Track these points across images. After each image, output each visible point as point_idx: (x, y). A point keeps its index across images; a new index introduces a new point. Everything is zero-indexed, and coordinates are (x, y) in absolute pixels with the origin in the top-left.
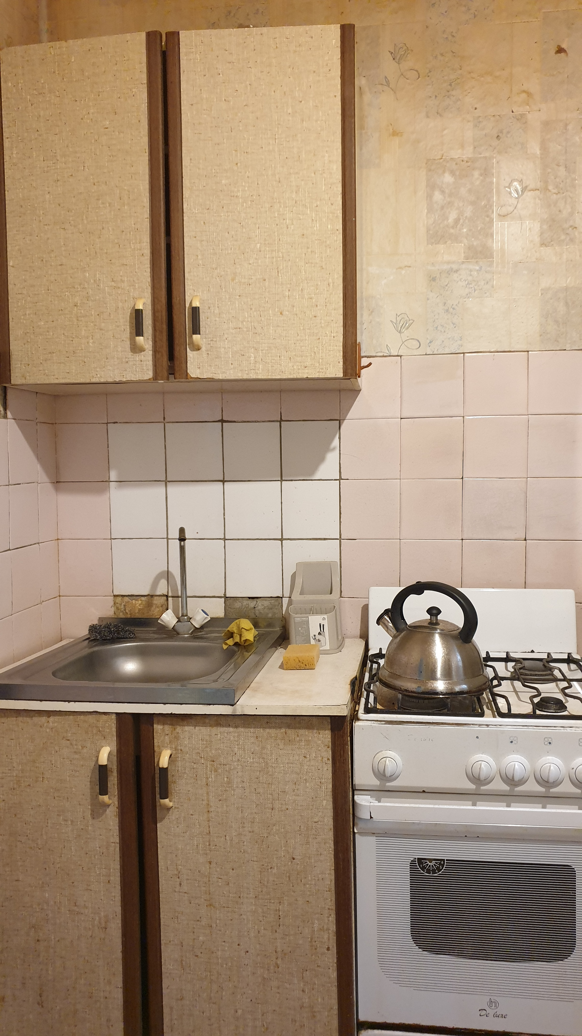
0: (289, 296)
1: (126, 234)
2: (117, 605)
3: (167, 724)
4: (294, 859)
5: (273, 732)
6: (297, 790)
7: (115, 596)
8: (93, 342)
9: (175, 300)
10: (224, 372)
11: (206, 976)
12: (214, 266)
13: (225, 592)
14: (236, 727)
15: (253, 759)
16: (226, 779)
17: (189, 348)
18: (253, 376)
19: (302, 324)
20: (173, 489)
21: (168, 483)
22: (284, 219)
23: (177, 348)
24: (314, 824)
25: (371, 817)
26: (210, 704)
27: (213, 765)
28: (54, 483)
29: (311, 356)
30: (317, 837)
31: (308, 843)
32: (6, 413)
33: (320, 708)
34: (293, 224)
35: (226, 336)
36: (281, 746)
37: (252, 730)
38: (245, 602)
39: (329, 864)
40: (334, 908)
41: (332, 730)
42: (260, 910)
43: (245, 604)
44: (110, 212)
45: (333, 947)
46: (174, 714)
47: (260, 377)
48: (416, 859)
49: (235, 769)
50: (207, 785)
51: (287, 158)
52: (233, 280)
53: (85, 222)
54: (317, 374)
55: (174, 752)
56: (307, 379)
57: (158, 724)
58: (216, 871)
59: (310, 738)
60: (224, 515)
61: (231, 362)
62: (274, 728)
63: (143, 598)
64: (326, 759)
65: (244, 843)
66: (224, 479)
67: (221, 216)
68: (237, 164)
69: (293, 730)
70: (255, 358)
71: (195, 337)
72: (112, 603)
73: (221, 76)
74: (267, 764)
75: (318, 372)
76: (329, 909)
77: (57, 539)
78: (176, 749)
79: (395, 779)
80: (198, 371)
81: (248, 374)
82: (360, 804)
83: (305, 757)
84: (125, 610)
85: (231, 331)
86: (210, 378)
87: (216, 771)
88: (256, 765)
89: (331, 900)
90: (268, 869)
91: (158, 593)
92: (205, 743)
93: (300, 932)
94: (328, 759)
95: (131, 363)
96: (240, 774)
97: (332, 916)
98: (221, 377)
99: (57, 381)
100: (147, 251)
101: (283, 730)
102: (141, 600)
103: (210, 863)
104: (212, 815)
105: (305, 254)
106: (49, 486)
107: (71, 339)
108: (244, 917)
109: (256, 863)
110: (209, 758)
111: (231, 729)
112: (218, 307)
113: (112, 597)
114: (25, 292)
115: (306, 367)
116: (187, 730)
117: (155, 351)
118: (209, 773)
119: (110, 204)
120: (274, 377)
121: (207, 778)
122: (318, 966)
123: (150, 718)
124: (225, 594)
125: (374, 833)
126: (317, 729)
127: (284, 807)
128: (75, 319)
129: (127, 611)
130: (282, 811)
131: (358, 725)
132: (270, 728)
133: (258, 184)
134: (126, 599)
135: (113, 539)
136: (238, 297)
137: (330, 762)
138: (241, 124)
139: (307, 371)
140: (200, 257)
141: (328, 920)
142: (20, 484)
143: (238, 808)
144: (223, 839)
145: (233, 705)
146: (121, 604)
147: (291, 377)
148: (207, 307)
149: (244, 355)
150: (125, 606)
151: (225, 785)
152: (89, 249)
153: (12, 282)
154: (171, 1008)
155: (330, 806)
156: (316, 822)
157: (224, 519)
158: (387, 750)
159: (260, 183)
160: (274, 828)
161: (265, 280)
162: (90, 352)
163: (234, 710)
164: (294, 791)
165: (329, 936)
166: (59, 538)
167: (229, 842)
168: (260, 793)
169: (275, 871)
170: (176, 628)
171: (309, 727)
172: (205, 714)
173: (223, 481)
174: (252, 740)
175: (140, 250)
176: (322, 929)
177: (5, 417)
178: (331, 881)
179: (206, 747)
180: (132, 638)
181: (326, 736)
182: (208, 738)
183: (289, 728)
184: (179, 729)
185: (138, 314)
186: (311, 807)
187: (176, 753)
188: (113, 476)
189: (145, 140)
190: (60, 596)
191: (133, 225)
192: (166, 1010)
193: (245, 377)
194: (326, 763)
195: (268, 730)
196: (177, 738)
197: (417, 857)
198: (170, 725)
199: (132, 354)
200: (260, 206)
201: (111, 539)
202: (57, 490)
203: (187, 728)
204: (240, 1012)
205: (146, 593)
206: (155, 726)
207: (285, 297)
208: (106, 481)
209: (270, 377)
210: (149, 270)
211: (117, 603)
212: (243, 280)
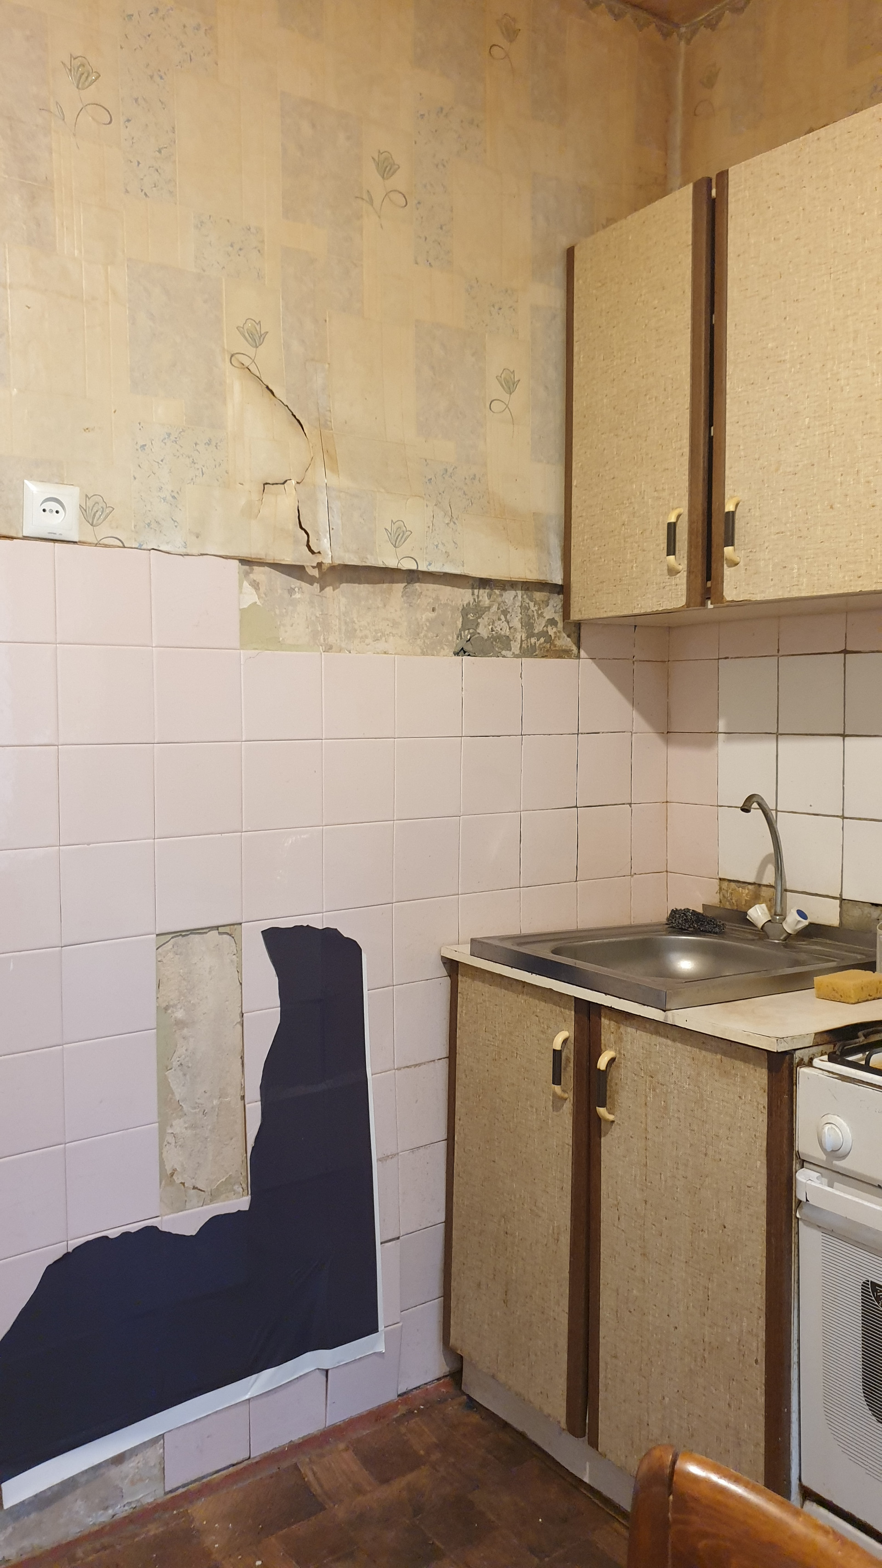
0: (841, 483)
1: (668, 432)
2: (723, 891)
3: (613, 1020)
4: (725, 1227)
5: (709, 1056)
6: (731, 1138)
7: (720, 879)
8: (637, 566)
9: (715, 506)
10: (762, 592)
11: (638, 1341)
12: (757, 456)
13: (841, 892)
14: (674, 1040)
15: (689, 1085)
16: (663, 1103)
17: (726, 563)
18: (795, 594)
19: (856, 519)
20: (787, 746)
21: (779, 736)
22: (838, 380)
23: (714, 566)
24: (747, 1189)
25: (807, 1200)
26: (644, 1005)
27: (651, 1082)
28: (663, 733)
29: (867, 561)
30: (750, 1207)
31: (740, 1211)
32: (579, 652)
33: (749, 1035)
34: (848, 384)
35: (766, 545)
36: (717, 1077)
37: (689, 1048)
38: (868, 910)
39: (760, 1247)
40: (764, 1308)
41: (770, 1070)
42: (690, 1281)
43: (866, 912)
44: (656, 407)
45: (762, 1360)
46: (613, 1008)
47: (803, 594)
48: (868, 1281)
49: (671, 1092)
50: (646, 1104)
51: (843, 296)
52: (777, 470)
53: (635, 424)
54: (874, 586)
55: (618, 1056)
56: (861, 593)
57: (605, 1017)
58: (651, 1215)
59: (746, 1075)
60: (843, 784)
61: (771, 578)
62: (710, 1051)
63: (750, 887)
64: (762, 1107)
65: (677, 1188)
66: (844, 732)
67: (766, 390)
68: (785, 318)
69: (729, 1059)
70: (798, 569)
71: (728, 550)
72: (718, 888)
73: (771, 209)
74: (702, 1095)
75: (875, 583)
76: (759, 1308)
77: (665, 801)
78: (620, 1053)
79: (844, 1157)
80: (735, 592)
81: (789, 592)
82: (801, 1182)
83: (740, 1097)
84: (731, 899)
85: (773, 537)
86: (746, 600)
87: (654, 1090)
88: (692, 1093)
89: (762, 1297)
90: (699, 1231)
91: (764, 882)
92: (645, 1052)
93: (728, 1326)
94: (764, 1107)
95: (667, 588)
96: (676, 1099)
97: (762, 1318)
98: (759, 597)
99: (605, 616)
100: (686, 450)
101: (719, 1056)
102: (748, 889)
103: (646, 1202)
104: (650, 1143)
105: (863, 422)
106: (655, 739)
107: (618, 565)
108: (675, 1283)
109: (687, 1218)
110: (648, 1071)
111: (669, 1042)
112: (759, 508)
113: (718, 881)
114: (584, 514)
115: (860, 577)
116: (629, 1031)
117: (690, 572)
118: (648, 1090)
119: (656, 398)
120: (820, 594)
121: (646, 1097)
122: (745, 1380)
123: (599, 1008)
124: (841, 895)
125: (819, 1227)
126: (754, 1065)
127: (717, 1157)
128: (622, 541)
129: (734, 901)
130: (715, 1160)
131: (803, 1072)
132: (706, 1050)
133: (808, 339)
134: (733, 885)
135: (720, 806)
136: (781, 492)
137: (766, 1111)
138: (791, 266)
139: (861, 583)
140: (741, 447)
141: (758, 1323)
142: (598, 733)
143: (673, 1143)
144: (658, 1177)
145: (665, 1011)
146: (727, 891)
147: (841, 592)
148: (747, 510)
149: (785, 567)
150: (731, 894)
151: (661, 1109)
152: (637, 455)
153: (575, 505)
154: (606, 1364)
155: (764, 1170)
156: (749, 1187)
157: (843, 788)
158: (834, 1115)
159: (810, 337)
160: (707, 1179)
161: (813, 465)
162: (633, 578)
163: (666, 1017)
164: (727, 1138)
165: (758, 1344)
166: (668, 800)
167: (664, 1183)
168: (694, 1131)
169: (706, 1236)
170: (765, 928)
171: (746, 1060)
172: (640, 1016)
173: (844, 736)
174: (689, 1061)
175: (680, 449)
176: (750, 1332)
177: (578, 657)
178: (762, 1271)
179: (646, 1058)
180: (716, 933)
181: (760, 1077)
182: (647, 1046)
183: (725, 1056)
184: (623, 1029)
185: (672, 528)
186: (744, 1165)
187: (620, 1058)
188: (722, 726)
189: (688, 314)
190: (667, 871)
191: (675, 420)
192: (602, 1364)
193: (787, 595)
194: (762, 1112)
195: (704, 1052)
196: (620, 1039)
197: (870, 1279)
198: (614, 1021)
199: (668, 577)
200: (810, 369)
201: (718, 806)
202: (667, 742)
203: (629, 1029)
204: (667, 1399)
205: (751, 880)
206: (602, 1019)
207: (836, 484)
208: (715, 733)
209: (815, 594)
210: (687, 473)
211: (724, 889)
212: (789, 470)
